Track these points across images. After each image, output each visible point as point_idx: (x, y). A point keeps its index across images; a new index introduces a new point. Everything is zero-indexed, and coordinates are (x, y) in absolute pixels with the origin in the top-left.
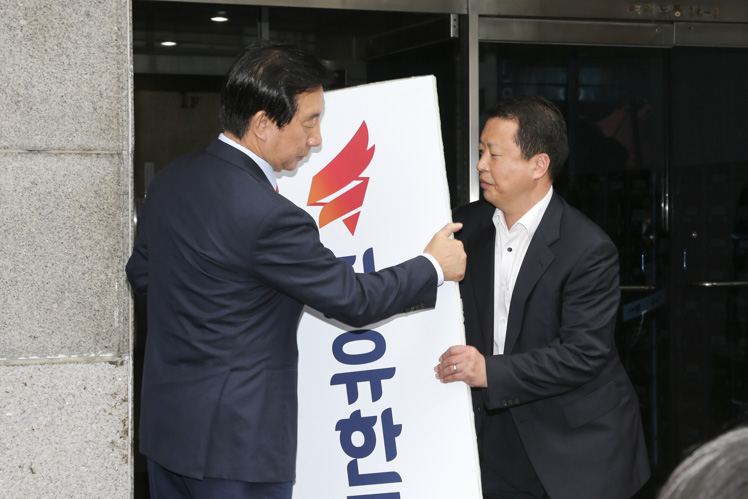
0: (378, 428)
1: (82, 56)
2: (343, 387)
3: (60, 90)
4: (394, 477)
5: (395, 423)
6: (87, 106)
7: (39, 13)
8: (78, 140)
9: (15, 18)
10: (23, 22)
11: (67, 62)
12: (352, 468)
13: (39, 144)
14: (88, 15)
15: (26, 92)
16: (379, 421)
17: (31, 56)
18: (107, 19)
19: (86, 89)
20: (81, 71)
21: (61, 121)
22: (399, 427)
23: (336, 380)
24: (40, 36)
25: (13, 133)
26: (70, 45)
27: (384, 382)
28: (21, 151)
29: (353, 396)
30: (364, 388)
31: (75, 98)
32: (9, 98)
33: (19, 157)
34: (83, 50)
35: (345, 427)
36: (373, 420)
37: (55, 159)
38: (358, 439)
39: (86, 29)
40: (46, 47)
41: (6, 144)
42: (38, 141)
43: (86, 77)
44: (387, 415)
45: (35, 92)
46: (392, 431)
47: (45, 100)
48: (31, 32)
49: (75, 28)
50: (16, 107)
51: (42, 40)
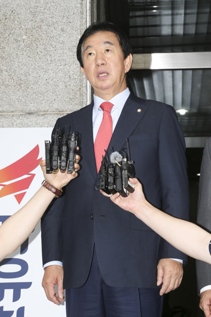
1: (59, 55)
3: (45, 76)
6: (61, 85)
7: (34, 31)
8: (55, 106)
9: (20, 35)
10: (24, 37)
11: (49, 59)
13: (32, 109)
14: (62, 30)
15: (25, 78)
17: (29, 57)
18: (74, 32)
19: (61, 75)
20: (58, 64)
21: (46, 94)
24: (34, 45)
25: (17, 104)
26: (52, 49)
28: (22, 113)
31: (54, 80)
32: (15, 82)
33: (21, 117)
34: (60, 51)
37: (42, 117)
39: (62, 39)
40: (38, 51)
41: (13, 109)
42: (32, 107)
43: (61, 67)
45: (31, 78)
47: (36, 83)
48: (29, 42)
49: (55, 39)
50: (19, 87)
51: (36, 47)
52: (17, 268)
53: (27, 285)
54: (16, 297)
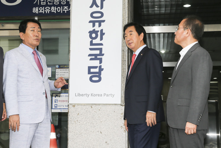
0: (99, 33)
2: (92, 24)
4: (101, 44)
5: (103, 32)
12: (91, 42)
16: (99, 32)
22: (104, 33)
23: (90, 22)
27: (102, 23)
29: (94, 26)
30: (97, 24)
35: (91, 33)
36: (98, 31)
38: (94, 35)
44: (102, 30)
46: (102, 34)
52: (99, 15)
53: (104, 21)
54: (100, 26)
